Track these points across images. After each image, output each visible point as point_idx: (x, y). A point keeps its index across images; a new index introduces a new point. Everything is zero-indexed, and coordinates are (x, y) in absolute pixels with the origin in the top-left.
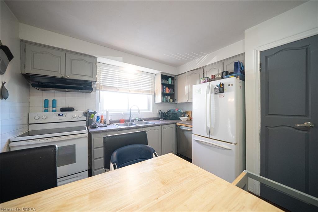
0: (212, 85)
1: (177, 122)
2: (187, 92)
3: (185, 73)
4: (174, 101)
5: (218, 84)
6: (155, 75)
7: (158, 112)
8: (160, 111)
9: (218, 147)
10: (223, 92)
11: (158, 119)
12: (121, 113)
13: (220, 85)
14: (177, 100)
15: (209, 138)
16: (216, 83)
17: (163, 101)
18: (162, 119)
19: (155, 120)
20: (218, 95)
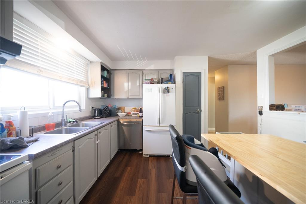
0: (161, 87)
1: (120, 118)
2: (128, 89)
3: (126, 70)
4: (109, 96)
5: (166, 87)
6: (91, 62)
7: (91, 108)
8: (93, 107)
9: (165, 131)
10: (169, 93)
11: (93, 117)
12: (48, 113)
13: (167, 87)
14: (114, 96)
15: (159, 126)
16: (164, 86)
17: (103, 96)
18: (99, 117)
19: (89, 119)
20: (165, 94)
